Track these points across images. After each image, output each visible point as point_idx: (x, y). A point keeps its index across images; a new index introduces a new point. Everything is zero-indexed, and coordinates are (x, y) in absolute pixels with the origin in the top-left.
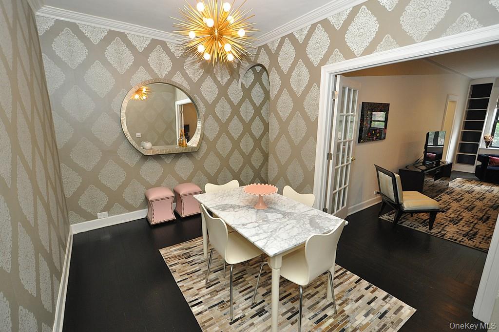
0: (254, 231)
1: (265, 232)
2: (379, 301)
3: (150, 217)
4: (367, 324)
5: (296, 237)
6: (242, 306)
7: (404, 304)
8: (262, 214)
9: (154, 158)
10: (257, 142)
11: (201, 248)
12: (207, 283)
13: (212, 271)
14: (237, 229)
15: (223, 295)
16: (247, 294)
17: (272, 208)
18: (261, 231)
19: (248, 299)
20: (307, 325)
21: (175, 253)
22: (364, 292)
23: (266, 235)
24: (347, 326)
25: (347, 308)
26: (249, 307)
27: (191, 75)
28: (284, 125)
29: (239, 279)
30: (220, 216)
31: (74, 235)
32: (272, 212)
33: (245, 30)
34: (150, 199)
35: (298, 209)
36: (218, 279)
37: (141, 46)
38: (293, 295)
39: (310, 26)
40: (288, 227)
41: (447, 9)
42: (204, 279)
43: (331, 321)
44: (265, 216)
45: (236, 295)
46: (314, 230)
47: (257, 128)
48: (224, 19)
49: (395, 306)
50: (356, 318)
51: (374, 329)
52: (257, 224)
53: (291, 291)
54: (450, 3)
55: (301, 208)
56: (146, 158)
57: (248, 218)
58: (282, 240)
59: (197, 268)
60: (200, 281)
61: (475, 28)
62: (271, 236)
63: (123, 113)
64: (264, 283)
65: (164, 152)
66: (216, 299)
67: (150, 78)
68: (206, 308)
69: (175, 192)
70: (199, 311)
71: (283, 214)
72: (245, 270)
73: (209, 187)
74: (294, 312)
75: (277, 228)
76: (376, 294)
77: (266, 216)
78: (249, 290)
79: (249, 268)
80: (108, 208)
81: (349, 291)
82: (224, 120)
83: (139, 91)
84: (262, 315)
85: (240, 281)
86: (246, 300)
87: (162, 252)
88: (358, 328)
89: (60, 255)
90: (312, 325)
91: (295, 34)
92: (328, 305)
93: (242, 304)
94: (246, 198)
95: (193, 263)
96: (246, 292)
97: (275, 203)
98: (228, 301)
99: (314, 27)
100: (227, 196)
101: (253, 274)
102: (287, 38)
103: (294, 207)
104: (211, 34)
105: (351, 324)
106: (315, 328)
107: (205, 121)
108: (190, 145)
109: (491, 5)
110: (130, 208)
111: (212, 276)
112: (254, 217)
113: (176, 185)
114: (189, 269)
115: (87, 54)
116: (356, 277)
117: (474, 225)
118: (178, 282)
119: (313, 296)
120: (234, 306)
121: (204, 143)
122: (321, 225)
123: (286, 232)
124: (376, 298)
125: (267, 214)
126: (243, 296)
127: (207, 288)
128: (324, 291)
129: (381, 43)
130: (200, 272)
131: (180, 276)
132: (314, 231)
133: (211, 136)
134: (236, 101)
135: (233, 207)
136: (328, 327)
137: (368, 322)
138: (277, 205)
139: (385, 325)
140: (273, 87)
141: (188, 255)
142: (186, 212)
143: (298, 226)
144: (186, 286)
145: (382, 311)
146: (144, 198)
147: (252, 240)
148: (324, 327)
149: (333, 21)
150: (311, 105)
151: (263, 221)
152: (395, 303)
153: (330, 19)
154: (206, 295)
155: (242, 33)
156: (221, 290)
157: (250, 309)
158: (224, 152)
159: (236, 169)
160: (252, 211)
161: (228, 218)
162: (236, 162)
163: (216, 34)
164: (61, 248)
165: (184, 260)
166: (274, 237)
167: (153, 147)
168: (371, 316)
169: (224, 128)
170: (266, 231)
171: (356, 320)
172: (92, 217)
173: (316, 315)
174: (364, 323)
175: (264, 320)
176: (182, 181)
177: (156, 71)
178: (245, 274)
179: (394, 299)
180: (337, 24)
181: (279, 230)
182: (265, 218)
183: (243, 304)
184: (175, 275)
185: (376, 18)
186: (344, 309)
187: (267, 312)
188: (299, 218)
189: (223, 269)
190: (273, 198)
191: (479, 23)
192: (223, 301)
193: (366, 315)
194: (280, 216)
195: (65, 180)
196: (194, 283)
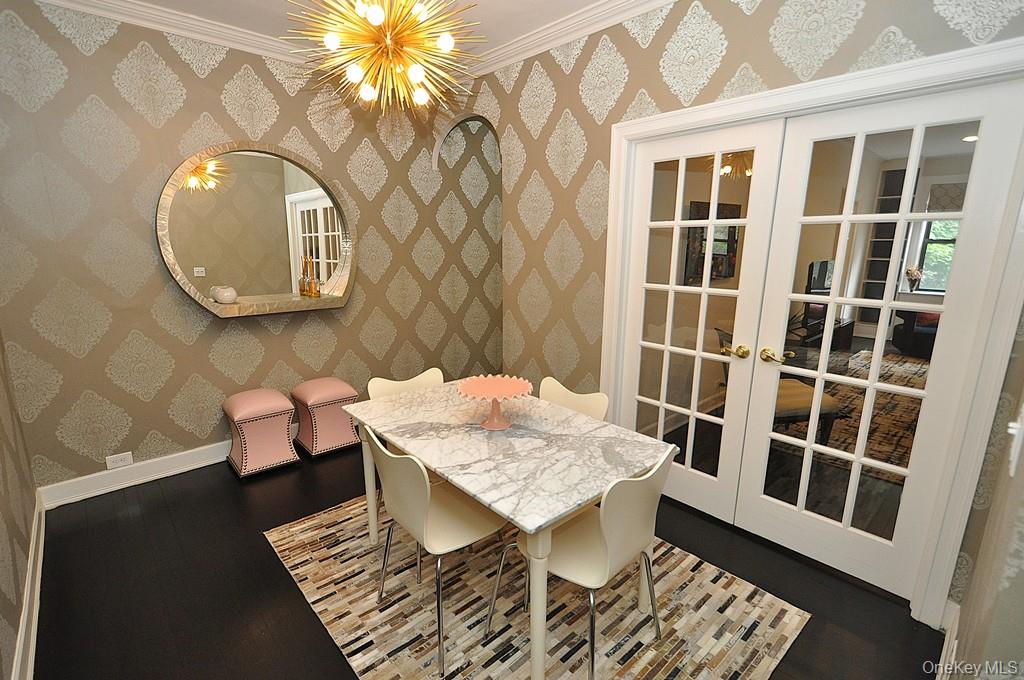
0: (487, 480)
1: (511, 480)
2: (741, 604)
3: (236, 459)
4: (722, 654)
5: (579, 487)
6: (463, 643)
7: (787, 606)
8: (502, 441)
9: (242, 325)
10: (476, 284)
11: (362, 522)
12: (381, 599)
13: (390, 572)
14: (450, 477)
15: (420, 622)
16: (472, 615)
17: (519, 427)
18: (503, 478)
19: (474, 625)
20: (603, 668)
21: (303, 537)
22: (710, 588)
23: (514, 487)
24: (684, 663)
25: (680, 625)
26: (478, 642)
27: (323, 136)
28: (535, 249)
29: (453, 584)
30: (408, 449)
31: (46, 511)
32: (522, 436)
33: (453, 35)
34: (237, 417)
35: (576, 427)
36: (406, 588)
37: (204, 65)
38: (570, 608)
39: (586, 38)
40: (559, 466)
41: (858, 18)
42: (373, 591)
43: (650, 654)
44: (508, 446)
45: (450, 620)
46: (613, 469)
47: (474, 254)
48: (407, 10)
49: (772, 611)
50: (698, 643)
51: (736, 663)
52: (492, 464)
53: (564, 600)
54: (863, 5)
55: (583, 424)
56: (221, 323)
57: (471, 451)
58: (550, 496)
59: (356, 567)
60: (365, 596)
61: (911, 58)
62: (526, 487)
63: (163, 221)
64: (506, 587)
65: (267, 310)
66: (403, 634)
67: (227, 139)
68: (383, 654)
69: (294, 399)
70: (368, 664)
71: (545, 439)
72: (464, 563)
73: (376, 385)
74: (574, 643)
75: (536, 469)
76: (734, 589)
77: (510, 443)
78: (475, 606)
79: (471, 559)
80: (134, 445)
81: (682, 588)
82: (402, 238)
83: (198, 170)
84: (508, 657)
85: (455, 587)
86: (470, 628)
87: (272, 536)
88: (705, 663)
89: (14, 565)
90: (613, 668)
91: (555, 54)
92: (642, 622)
93: (462, 638)
94: (463, 407)
95: (345, 557)
96: (468, 611)
97: (525, 416)
98: (431, 636)
99: (593, 40)
100: (420, 405)
101: (481, 571)
102: (537, 62)
103: (567, 421)
104: (377, 42)
105: (690, 656)
106: (620, 674)
107: (359, 238)
108: (326, 292)
109: (938, 13)
110: (189, 441)
111: (392, 583)
112: (484, 447)
113: (298, 384)
114: (339, 570)
115: (67, 77)
116: (692, 559)
117: (899, 441)
118: (313, 603)
119: (611, 605)
120: (446, 644)
121: (359, 288)
122: (626, 458)
123: (556, 477)
124: (735, 597)
125: (510, 439)
126: (464, 619)
127: (381, 611)
128: (633, 592)
129: (733, 80)
130: (364, 576)
131: (318, 588)
132: (615, 472)
133: (374, 273)
134: (427, 195)
135: (435, 428)
136: (646, 668)
137: (723, 650)
138: (531, 419)
139: (755, 652)
140: (509, 166)
141: (333, 539)
142: (322, 444)
143: (580, 462)
144: (333, 611)
145: (748, 624)
146: (220, 415)
147: (486, 498)
148: (637, 669)
149: (634, 30)
150: (591, 206)
151: (504, 457)
152: (771, 605)
153: (628, 26)
154: (381, 625)
155: (446, 44)
156: (413, 613)
157: (480, 647)
158: (404, 308)
159: (432, 345)
160: (478, 437)
161: (427, 453)
162: (430, 328)
163: (389, 42)
164: (17, 547)
165: (324, 552)
166: (532, 491)
167: (239, 299)
168: (728, 635)
169: (402, 255)
170: (514, 478)
171: (700, 648)
172: (92, 465)
173: (620, 645)
174: (715, 652)
175: (512, 669)
176: (310, 375)
177: (242, 124)
178: (465, 572)
179: (769, 596)
180: (644, 37)
181: (542, 474)
182: (509, 449)
183: (465, 637)
184: (304, 588)
185: (721, 28)
186: (675, 627)
187: (517, 649)
188: (581, 444)
189: (416, 564)
190: (521, 405)
191: (917, 49)
192: (421, 635)
193: (718, 636)
194: (539, 443)
195: (19, 381)
196: (350, 603)
